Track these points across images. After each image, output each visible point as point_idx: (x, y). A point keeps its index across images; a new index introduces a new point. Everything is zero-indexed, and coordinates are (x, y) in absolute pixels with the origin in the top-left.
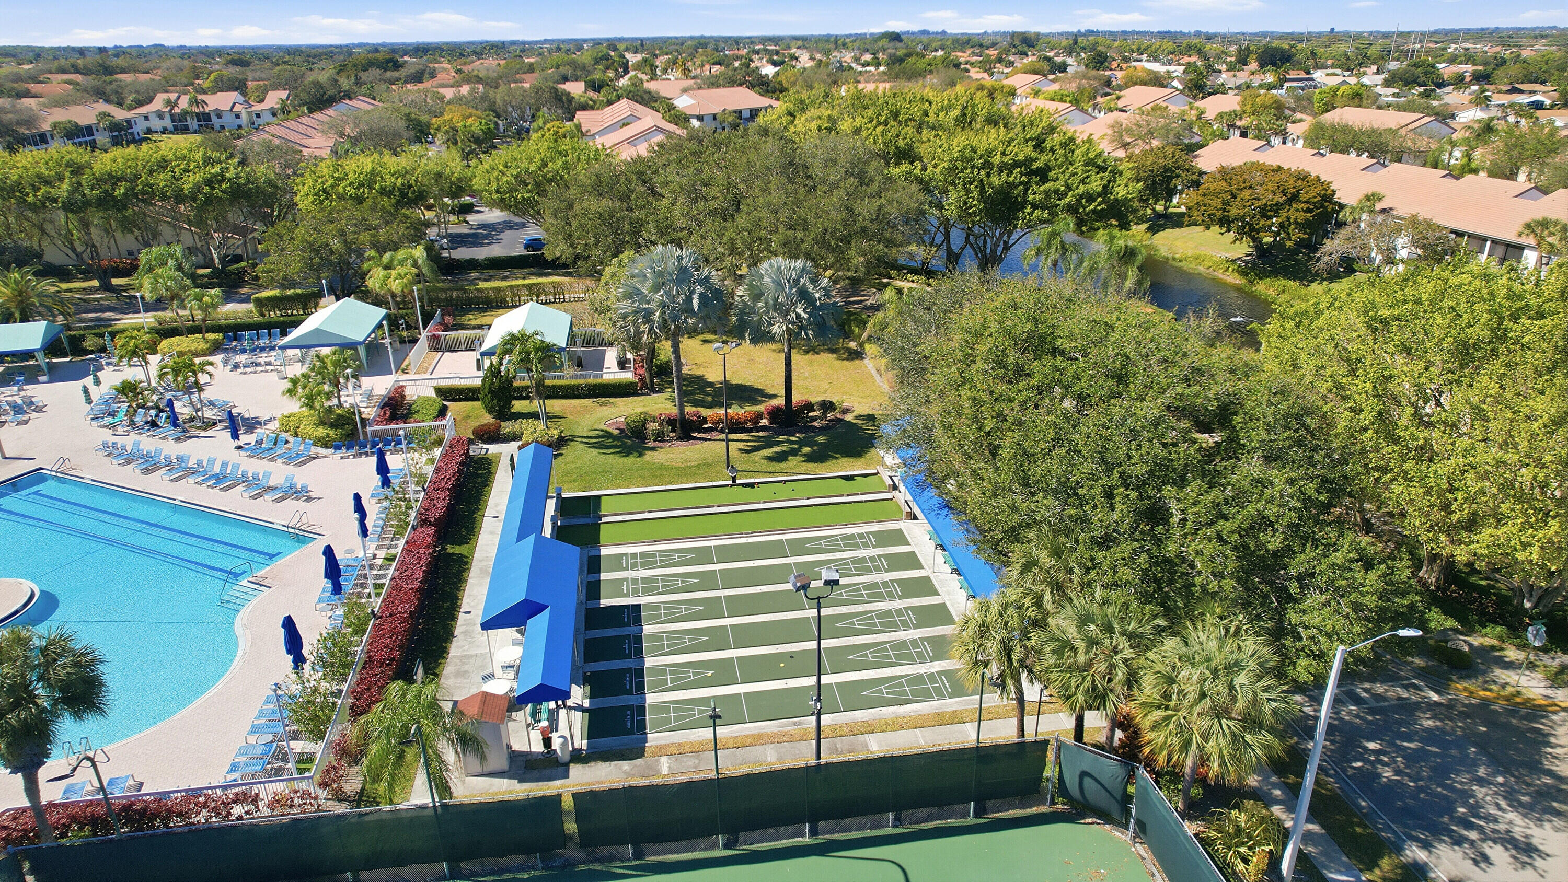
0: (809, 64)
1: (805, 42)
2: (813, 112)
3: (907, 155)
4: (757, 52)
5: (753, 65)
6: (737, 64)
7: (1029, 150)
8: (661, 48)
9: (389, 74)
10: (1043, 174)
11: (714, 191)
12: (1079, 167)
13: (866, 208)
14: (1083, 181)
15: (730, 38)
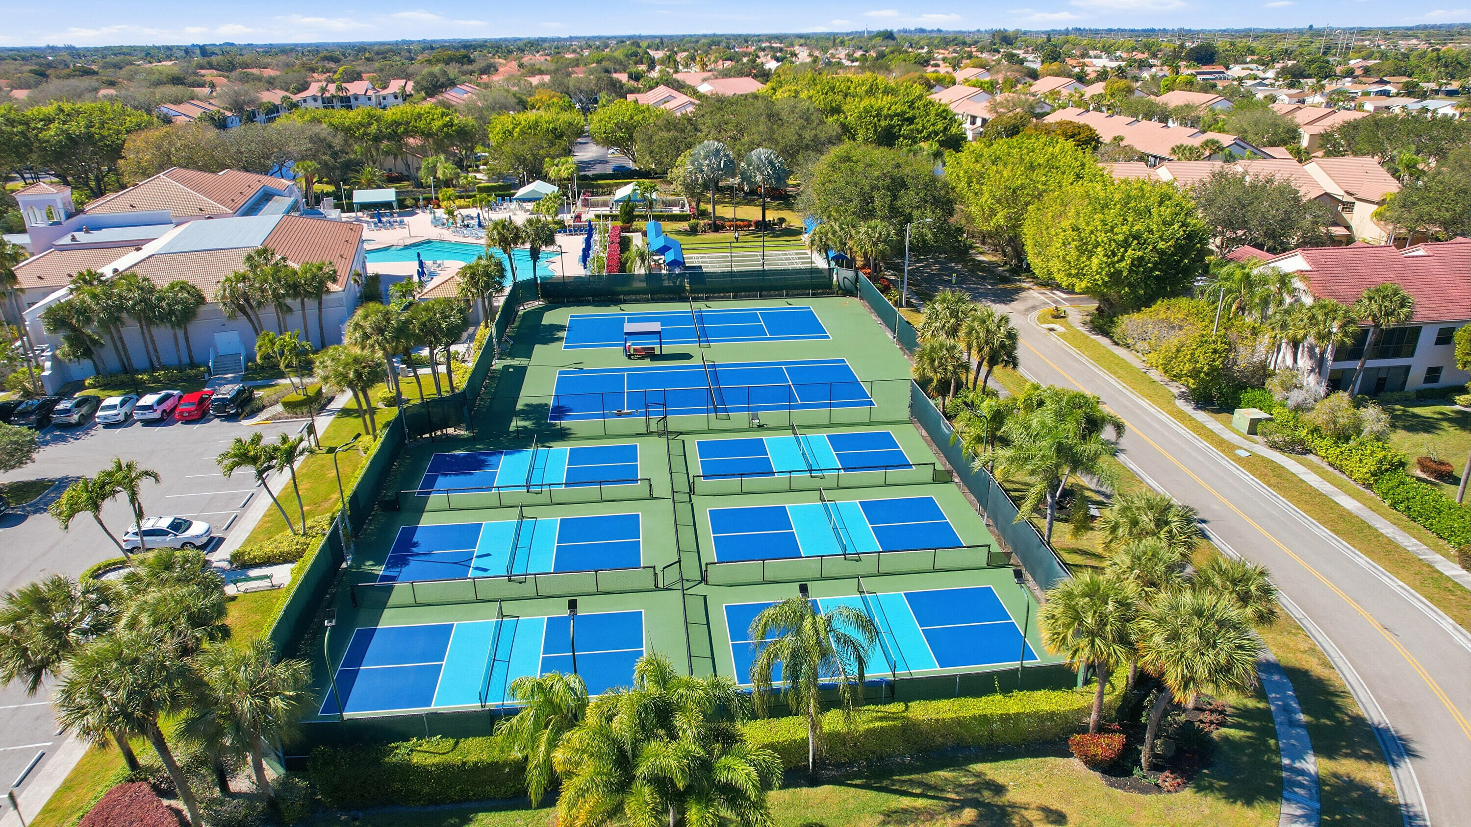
0: (809, 60)
1: (806, 40)
2: (786, 88)
3: (836, 110)
4: (764, 50)
5: (758, 61)
6: (745, 60)
7: (905, 108)
8: (679, 46)
9: (465, 67)
10: (911, 120)
11: (730, 126)
12: (932, 117)
13: (808, 135)
14: (933, 125)
15: (740, 36)
